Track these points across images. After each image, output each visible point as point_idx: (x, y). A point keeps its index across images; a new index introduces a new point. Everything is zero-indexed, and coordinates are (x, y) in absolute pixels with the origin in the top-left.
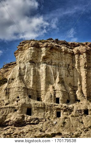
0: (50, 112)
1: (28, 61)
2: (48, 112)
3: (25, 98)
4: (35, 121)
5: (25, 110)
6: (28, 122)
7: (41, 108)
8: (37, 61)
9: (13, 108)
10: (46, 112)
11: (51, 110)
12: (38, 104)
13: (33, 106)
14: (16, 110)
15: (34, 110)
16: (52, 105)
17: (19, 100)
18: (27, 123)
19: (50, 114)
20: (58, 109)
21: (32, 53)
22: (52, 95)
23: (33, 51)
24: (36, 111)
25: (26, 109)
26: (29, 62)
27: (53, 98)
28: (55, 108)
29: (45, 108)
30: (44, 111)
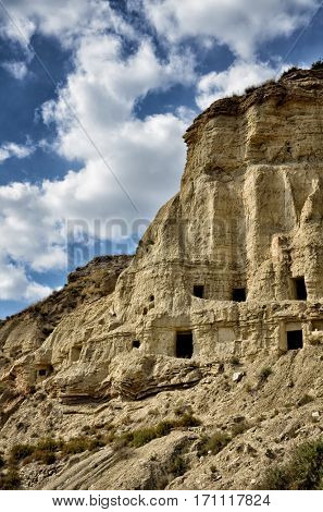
0: (258, 337)
1: (201, 168)
2: (251, 339)
3: (172, 295)
4: (184, 376)
5: (168, 338)
6: (162, 380)
7: (225, 324)
8: (233, 161)
9: (128, 335)
10: (245, 338)
11: (261, 330)
12: (212, 310)
13: (194, 319)
14: (136, 344)
15: (200, 336)
16: (264, 307)
17: (152, 306)
18: (159, 385)
19: (256, 343)
20: (288, 320)
21: (211, 141)
22: (276, 269)
23: (214, 134)
24: (207, 339)
25: (172, 334)
26: (206, 173)
27: (276, 282)
28: (277, 317)
29: (238, 322)
30: (238, 336)
